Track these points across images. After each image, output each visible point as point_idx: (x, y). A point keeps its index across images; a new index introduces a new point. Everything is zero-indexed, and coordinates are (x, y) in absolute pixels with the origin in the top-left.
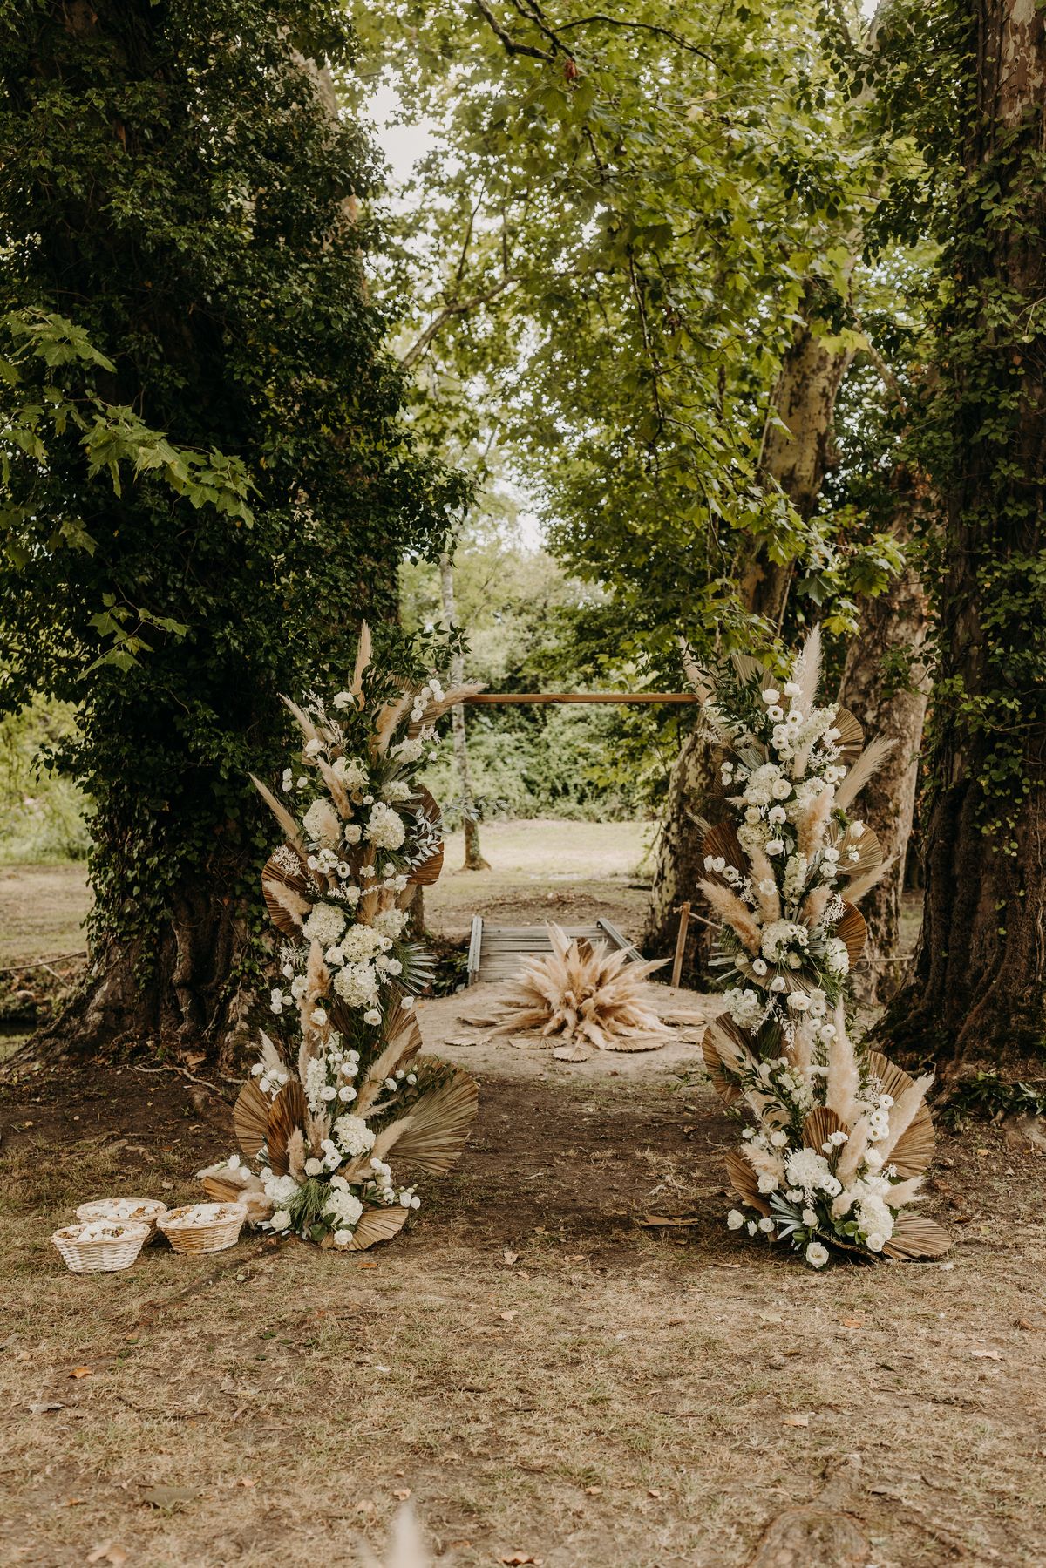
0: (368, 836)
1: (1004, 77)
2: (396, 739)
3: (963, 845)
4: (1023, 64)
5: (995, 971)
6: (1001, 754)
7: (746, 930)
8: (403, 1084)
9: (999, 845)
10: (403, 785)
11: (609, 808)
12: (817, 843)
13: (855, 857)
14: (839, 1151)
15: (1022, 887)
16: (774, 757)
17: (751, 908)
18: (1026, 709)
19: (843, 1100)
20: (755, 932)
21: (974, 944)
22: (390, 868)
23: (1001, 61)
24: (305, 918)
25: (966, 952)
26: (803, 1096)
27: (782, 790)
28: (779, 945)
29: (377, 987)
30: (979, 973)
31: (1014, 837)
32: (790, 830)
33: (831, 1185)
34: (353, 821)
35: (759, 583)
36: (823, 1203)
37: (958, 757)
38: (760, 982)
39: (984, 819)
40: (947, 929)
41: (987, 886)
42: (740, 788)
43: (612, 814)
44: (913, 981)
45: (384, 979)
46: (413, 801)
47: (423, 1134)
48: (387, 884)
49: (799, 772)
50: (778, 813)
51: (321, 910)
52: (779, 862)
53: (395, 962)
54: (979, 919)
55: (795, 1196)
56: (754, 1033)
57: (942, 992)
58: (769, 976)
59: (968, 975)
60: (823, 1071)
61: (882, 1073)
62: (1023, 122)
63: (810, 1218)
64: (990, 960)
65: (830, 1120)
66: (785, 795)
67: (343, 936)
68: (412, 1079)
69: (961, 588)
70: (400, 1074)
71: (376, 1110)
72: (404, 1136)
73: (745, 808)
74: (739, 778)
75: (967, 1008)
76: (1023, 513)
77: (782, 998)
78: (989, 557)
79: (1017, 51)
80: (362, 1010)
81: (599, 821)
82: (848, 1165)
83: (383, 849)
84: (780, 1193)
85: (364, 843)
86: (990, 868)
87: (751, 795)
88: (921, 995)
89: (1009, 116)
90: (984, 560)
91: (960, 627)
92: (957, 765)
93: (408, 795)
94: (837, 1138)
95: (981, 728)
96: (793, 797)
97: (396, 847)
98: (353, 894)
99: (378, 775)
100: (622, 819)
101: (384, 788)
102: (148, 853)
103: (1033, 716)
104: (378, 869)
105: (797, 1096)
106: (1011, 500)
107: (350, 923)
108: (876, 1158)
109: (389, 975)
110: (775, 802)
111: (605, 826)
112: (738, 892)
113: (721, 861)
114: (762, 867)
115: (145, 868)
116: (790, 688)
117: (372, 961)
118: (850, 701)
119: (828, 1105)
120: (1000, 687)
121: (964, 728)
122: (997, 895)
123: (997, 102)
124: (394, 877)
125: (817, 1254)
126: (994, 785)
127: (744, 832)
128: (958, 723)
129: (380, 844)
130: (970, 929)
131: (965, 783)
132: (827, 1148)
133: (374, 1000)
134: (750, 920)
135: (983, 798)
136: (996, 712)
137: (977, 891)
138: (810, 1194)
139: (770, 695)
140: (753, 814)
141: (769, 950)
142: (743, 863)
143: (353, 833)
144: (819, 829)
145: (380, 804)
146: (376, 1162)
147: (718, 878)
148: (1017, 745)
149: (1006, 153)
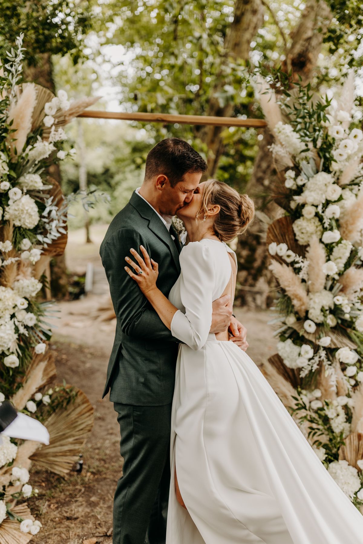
0: (7, 217)
2: (30, 141)
8: (40, 403)
10: (37, 177)
16: (326, 168)
17: (304, 282)
20: (306, 299)
22: (26, 243)
27: (333, 193)
28: (322, 309)
29: (16, 336)
32: (338, 223)
38: (311, 338)
42: (300, 190)
45: (22, 330)
46: (44, 191)
48: (24, 255)
49: (346, 179)
50: (332, 211)
52: (329, 248)
53: (31, 315)
56: (303, 374)
58: (317, 334)
60: (350, 404)
66: (335, 197)
68: (47, 400)
70: (38, 397)
73: (302, 206)
74: (300, 183)
77: (330, 349)
80: (2, 355)
83: (20, 228)
85: (4, 222)
87: (308, 196)
93: (41, 186)
96: (341, 199)
97: (32, 226)
101: (22, 179)
104: (16, 243)
109: (26, 327)
110: (328, 203)
112: (297, 270)
113: (284, 246)
114: (316, 251)
117: (13, 316)
124: (30, 250)
127: (301, 225)
129: (18, 224)
133: (14, 347)
134: (302, 291)
140: (308, 211)
141: (316, 314)
145: (16, 189)
146: (15, 470)
147: (280, 259)
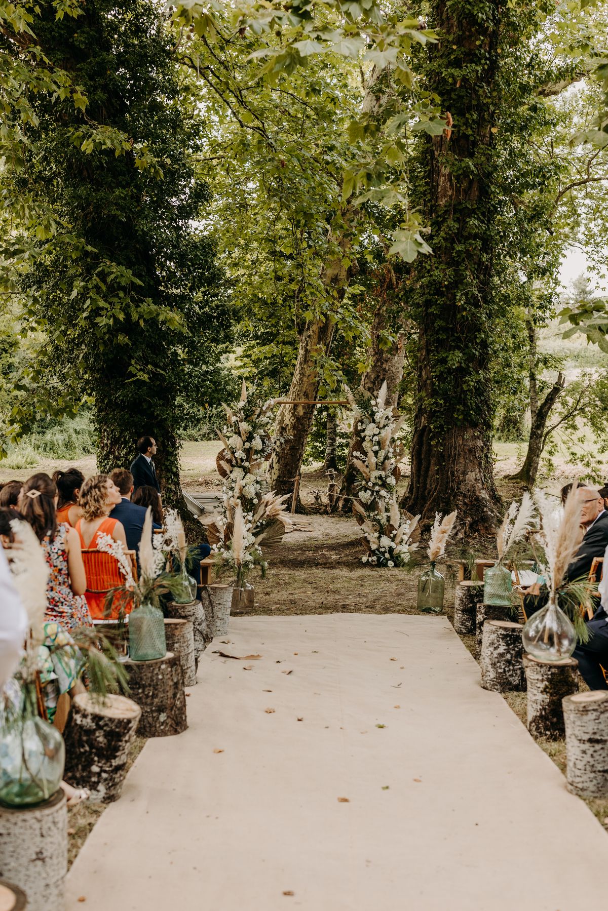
0: (252, 446)
1: (439, 190)
2: (259, 417)
3: (424, 448)
4: (445, 187)
5: (435, 490)
6: (438, 417)
7: (366, 473)
8: (262, 524)
9: (437, 447)
10: (262, 431)
11: (201, 432)
12: (387, 447)
13: (398, 451)
14: (395, 536)
15: (444, 461)
16: (374, 421)
17: (367, 467)
18: (445, 403)
19: (395, 522)
20: (368, 474)
21: (428, 481)
23: (438, 185)
24: (231, 472)
25: (425, 484)
26: (384, 521)
27: (377, 431)
28: (375, 477)
29: (255, 493)
30: (430, 491)
31: (441, 445)
32: (379, 443)
33: (393, 545)
34: (247, 441)
35: (321, 328)
36: (391, 550)
37: (423, 418)
38: (371, 489)
39: (432, 439)
40: (419, 477)
41: (432, 462)
42: (364, 430)
43: (204, 436)
44: (407, 495)
46: (264, 436)
47: (268, 539)
49: (381, 426)
50: (376, 438)
51: (236, 469)
52: (376, 453)
53: (258, 485)
54: (430, 473)
55: (383, 550)
56: (369, 503)
57: (417, 498)
58: (373, 487)
59: (426, 492)
60: (389, 514)
61: (405, 515)
62: (445, 206)
63: (387, 555)
64: (434, 487)
65: (392, 527)
66: (377, 433)
67: (244, 477)
68: (264, 522)
69: (424, 359)
70: (261, 521)
71: (254, 531)
72: (263, 539)
73: (365, 436)
74: (364, 428)
75: (426, 503)
76: (445, 337)
77: (378, 492)
78: (433, 350)
79: (443, 183)
80: (252, 499)
81: (197, 440)
82: (398, 540)
83: (256, 450)
84: (378, 550)
85: (251, 448)
86: (434, 455)
87: (367, 433)
88: (410, 499)
89: (441, 203)
90: (432, 351)
91: (424, 373)
92: (423, 420)
93: (264, 434)
94: (395, 532)
95: (431, 409)
96: (380, 433)
97: (260, 450)
98: (246, 464)
99: (255, 427)
100: (210, 439)
101: (257, 431)
102: (127, 454)
103: (448, 404)
104: (255, 456)
105: (382, 522)
106: (441, 332)
107: (246, 473)
108: (405, 538)
110: (375, 435)
111: (201, 443)
112: (364, 462)
113: (359, 453)
114: (371, 454)
115: (126, 459)
116: (378, 400)
117: (253, 485)
118: (367, 386)
119: (391, 523)
120: (436, 395)
121: (425, 408)
122: (436, 465)
123: (437, 198)
125: (391, 563)
126: (435, 427)
127: (365, 444)
128: (423, 407)
129: (255, 448)
130: (427, 476)
131: (425, 427)
132: (392, 535)
133: (254, 497)
134: (367, 470)
135: (431, 432)
136: (436, 403)
137: (429, 464)
138: (387, 549)
139: (373, 402)
140: (368, 438)
141: (373, 479)
142: (365, 454)
143: (247, 445)
144: (388, 443)
146: (256, 546)
147: (357, 458)
148: (442, 414)
149: (440, 216)
